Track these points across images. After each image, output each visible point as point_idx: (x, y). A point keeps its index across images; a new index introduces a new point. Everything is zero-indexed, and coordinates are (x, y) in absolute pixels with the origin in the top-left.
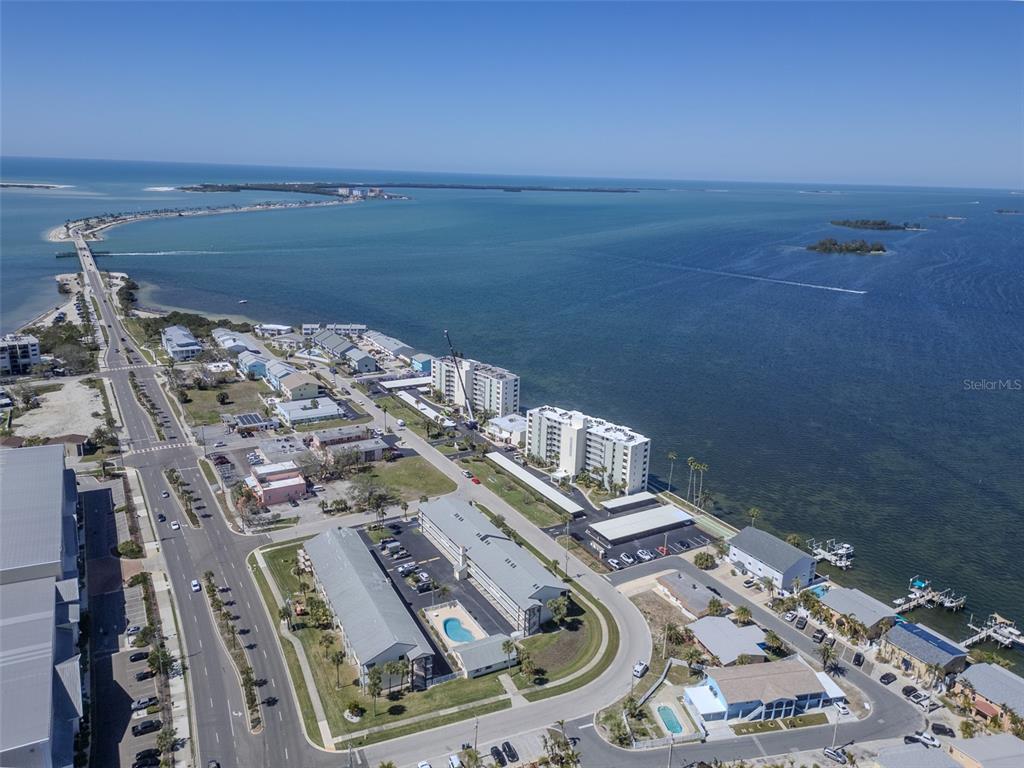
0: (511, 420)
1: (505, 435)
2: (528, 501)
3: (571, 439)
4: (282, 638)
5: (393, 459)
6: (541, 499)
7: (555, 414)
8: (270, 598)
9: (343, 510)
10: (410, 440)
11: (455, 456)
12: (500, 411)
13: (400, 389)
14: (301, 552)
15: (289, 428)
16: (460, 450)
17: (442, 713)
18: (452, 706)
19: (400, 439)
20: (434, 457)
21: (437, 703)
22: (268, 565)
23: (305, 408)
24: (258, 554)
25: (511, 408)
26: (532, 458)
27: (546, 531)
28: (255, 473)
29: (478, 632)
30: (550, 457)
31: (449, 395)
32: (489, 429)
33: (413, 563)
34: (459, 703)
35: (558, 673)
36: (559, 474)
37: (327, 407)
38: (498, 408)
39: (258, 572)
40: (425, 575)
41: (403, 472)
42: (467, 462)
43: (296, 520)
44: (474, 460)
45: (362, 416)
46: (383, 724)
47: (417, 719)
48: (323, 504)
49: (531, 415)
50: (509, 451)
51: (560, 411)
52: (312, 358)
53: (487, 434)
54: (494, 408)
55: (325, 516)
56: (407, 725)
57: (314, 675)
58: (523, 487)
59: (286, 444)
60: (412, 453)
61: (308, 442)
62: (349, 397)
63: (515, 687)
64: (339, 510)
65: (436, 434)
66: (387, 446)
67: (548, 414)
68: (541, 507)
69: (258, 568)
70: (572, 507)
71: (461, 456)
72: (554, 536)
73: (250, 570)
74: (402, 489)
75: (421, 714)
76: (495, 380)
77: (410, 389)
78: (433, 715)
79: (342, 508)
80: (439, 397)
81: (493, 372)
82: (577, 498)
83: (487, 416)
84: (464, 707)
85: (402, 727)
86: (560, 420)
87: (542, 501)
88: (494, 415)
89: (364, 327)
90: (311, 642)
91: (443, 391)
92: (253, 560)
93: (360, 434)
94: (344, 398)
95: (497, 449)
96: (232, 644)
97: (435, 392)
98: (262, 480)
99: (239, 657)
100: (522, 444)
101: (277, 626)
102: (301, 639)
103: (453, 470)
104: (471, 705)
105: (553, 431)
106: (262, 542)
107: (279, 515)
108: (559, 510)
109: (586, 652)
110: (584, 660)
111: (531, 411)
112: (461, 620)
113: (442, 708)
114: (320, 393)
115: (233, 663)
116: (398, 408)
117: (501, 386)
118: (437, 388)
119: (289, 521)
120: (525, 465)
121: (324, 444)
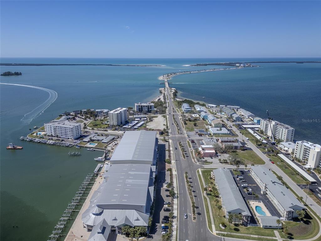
0: (289, 144)
1: (286, 149)
2: (293, 174)
3: (314, 155)
4: (204, 196)
5: (244, 150)
6: (298, 174)
7: (308, 144)
8: (202, 184)
9: (226, 163)
10: (250, 145)
11: (266, 153)
12: (285, 140)
13: (248, 128)
14: (212, 172)
15: (212, 135)
16: (268, 151)
17: (252, 236)
18: (255, 235)
19: (247, 144)
20: (258, 152)
21: (251, 232)
22: (202, 174)
23: (218, 130)
24: (200, 170)
25: (290, 140)
26: (296, 159)
27: (299, 186)
28: (201, 147)
29: (268, 214)
30: (304, 159)
31: (266, 132)
32: (280, 146)
33: (247, 185)
34: (258, 235)
35: (298, 237)
36: (307, 166)
37: (224, 131)
38: (284, 139)
39: (199, 175)
40: (251, 189)
41: (247, 155)
42: (270, 155)
43: (212, 163)
44: (273, 156)
45: (235, 135)
46: (232, 232)
47: (243, 235)
48: (220, 160)
49: (298, 143)
50: (287, 155)
51: (310, 143)
52: (222, 115)
53: (279, 147)
54: (283, 139)
55: (220, 163)
56: (240, 236)
57: (212, 210)
58: (291, 168)
59: (211, 140)
60: (250, 149)
61: (217, 140)
62: (231, 128)
63: (280, 236)
64: (225, 163)
65: (259, 144)
66: (242, 145)
67: (305, 144)
68: (298, 177)
69: (199, 174)
70: (311, 179)
71: (268, 153)
72: (302, 188)
73: (197, 174)
74: (246, 160)
76: (284, 129)
77: (252, 128)
78: (248, 235)
79: (225, 162)
80: (262, 132)
81: (284, 126)
82: (314, 176)
83: (279, 141)
84: (260, 237)
85: (238, 235)
86: (310, 147)
87: (299, 175)
88: (283, 141)
89: (239, 107)
90: (212, 200)
91: (264, 131)
92: (198, 172)
93: (234, 140)
94: (230, 128)
95: (282, 153)
96: (190, 194)
97: (261, 130)
98: (203, 149)
99: (192, 198)
100: (293, 153)
101: (203, 193)
102: (209, 198)
103: (264, 157)
104: (262, 237)
105: (306, 151)
106: (201, 167)
107: (207, 160)
108: (306, 180)
109: (312, 234)
110: (310, 236)
111: (298, 142)
112: (262, 208)
113: (252, 234)
114: (223, 126)
115: (190, 199)
116: (247, 134)
117: (286, 131)
118: (262, 129)
119: (209, 162)
120: (293, 161)
121: (222, 142)
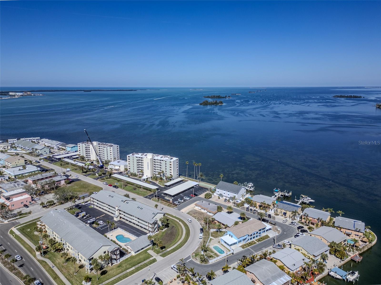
0: (118, 162)
1: (117, 168)
3: (148, 163)
4: (39, 261)
7: (140, 155)
8: (27, 246)
9: (52, 205)
10: (74, 175)
11: (98, 178)
12: (112, 160)
13: (65, 158)
14: (39, 223)
15: (14, 179)
16: (99, 176)
17: (128, 271)
18: (132, 267)
19: (71, 175)
21: (125, 268)
22: (22, 233)
23: (20, 170)
24: (14, 229)
27: (146, 197)
29: (133, 237)
30: (139, 172)
32: (110, 167)
33: (94, 218)
34: (134, 266)
36: (145, 177)
37: (30, 168)
39: (17, 237)
40: (101, 222)
42: (104, 179)
43: (30, 213)
44: (106, 178)
47: (118, 276)
48: (42, 204)
49: (129, 157)
50: (120, 173)
52: (17, 152)
55: (44, 209)
56: (114, 280)
57: (61, 271)
58: (131, 184)
59: (16, 184)
60: (78, 180)
61: (26, 182)
62: (40, 164)
64: (50, 205)
65: (85, 171)
68: (141, 190)
69: (16, 235)
70: (154, 187)
72: (150, 199)
73: (12, 236)
75: (119, 274)
76: (109, 148)
78: (124, 273)
80: (83, 158)
81: (107, 145)
82: (154, 184)
83: (107, 163)
84: (137, 266)
86: (142, 157)
87: (141, 188)
88: (110, 161)
89: (39, 138)
90: (55, 259)
91: (85, 156)
92: (12, 232)
93: (52, 175)
94: (38, 164)
95: (115, 173)
96: (12, 269)
97: (81, 157)
98: (8, 199)
99: (18, 274)
100: (126, 169)
101: (35, 256)
102: (49, 258)
104: (140, 265)
105: (140, 162)
106: (14, 225)
107: (21, 212)
108: (150, 190)
111: (129, 155)
113: (127, 269)
114: (26, 163)
115: (16, 277)
116: (65, 165)
117: (112, 149)
118: (81, 155)
119: (26, 214)
120: (129, 177)
121: (35, 182)
